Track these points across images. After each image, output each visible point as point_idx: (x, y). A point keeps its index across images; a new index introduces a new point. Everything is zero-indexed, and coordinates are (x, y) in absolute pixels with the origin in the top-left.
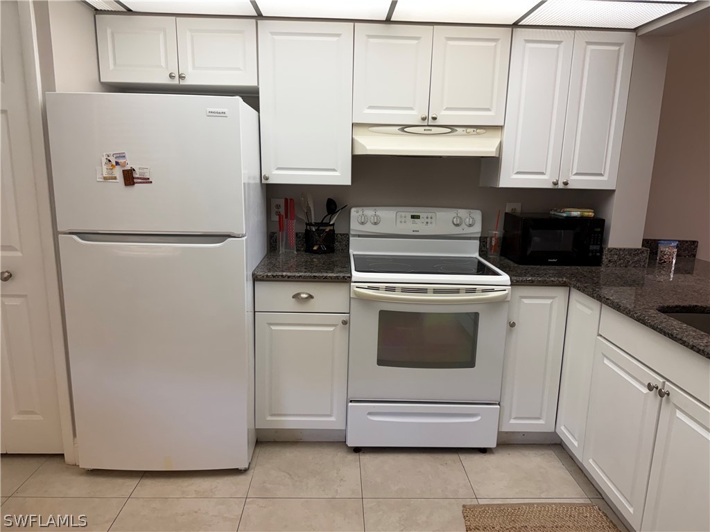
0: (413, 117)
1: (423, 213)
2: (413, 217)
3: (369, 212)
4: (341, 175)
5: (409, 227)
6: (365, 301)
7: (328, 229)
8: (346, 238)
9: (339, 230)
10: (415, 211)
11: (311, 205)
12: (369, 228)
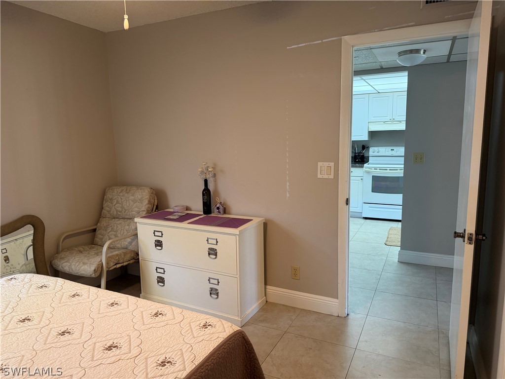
0: (388, 119)
1: (395, 148)
2: (392, 150)
3: (376, 149)
4: (365, 137)
5: (390, 153)
6: (368, 172)
7: (362, 154)
8: (368, 157)
9: (366, 155)
10: (392, 148)
11: (356, 147)
12: (376, 154)
